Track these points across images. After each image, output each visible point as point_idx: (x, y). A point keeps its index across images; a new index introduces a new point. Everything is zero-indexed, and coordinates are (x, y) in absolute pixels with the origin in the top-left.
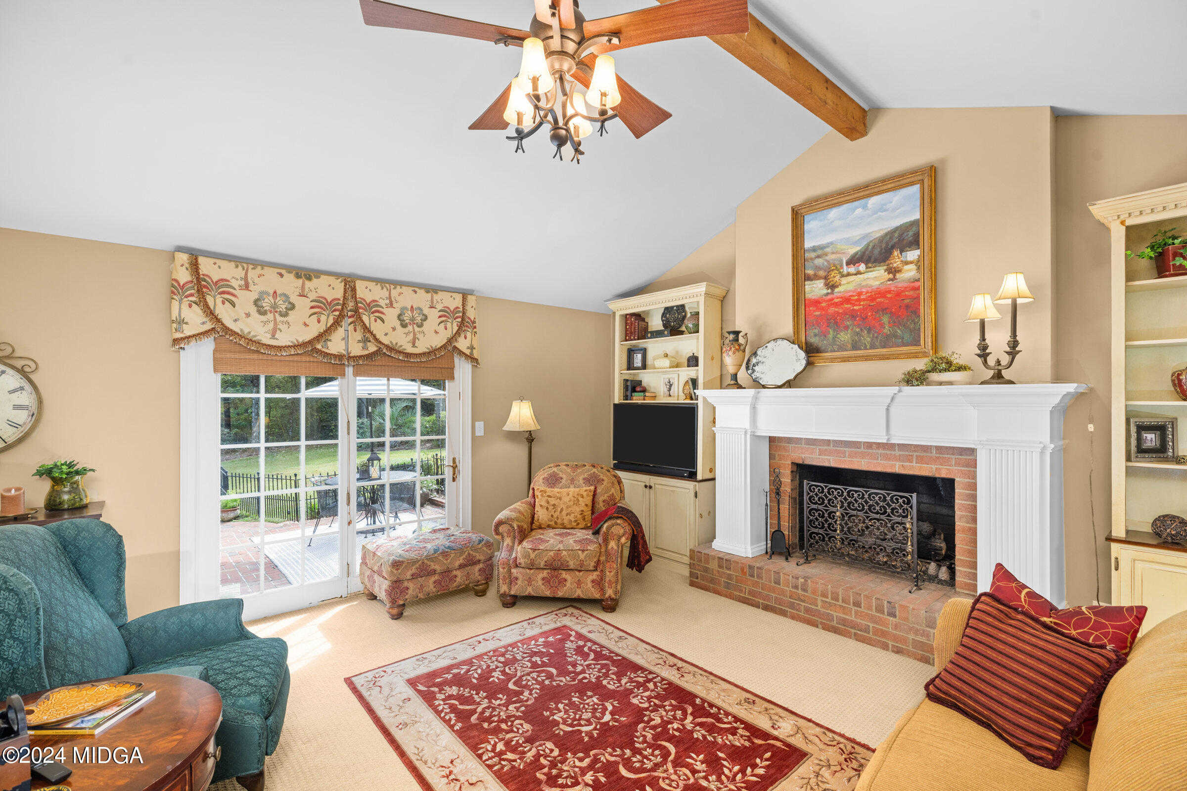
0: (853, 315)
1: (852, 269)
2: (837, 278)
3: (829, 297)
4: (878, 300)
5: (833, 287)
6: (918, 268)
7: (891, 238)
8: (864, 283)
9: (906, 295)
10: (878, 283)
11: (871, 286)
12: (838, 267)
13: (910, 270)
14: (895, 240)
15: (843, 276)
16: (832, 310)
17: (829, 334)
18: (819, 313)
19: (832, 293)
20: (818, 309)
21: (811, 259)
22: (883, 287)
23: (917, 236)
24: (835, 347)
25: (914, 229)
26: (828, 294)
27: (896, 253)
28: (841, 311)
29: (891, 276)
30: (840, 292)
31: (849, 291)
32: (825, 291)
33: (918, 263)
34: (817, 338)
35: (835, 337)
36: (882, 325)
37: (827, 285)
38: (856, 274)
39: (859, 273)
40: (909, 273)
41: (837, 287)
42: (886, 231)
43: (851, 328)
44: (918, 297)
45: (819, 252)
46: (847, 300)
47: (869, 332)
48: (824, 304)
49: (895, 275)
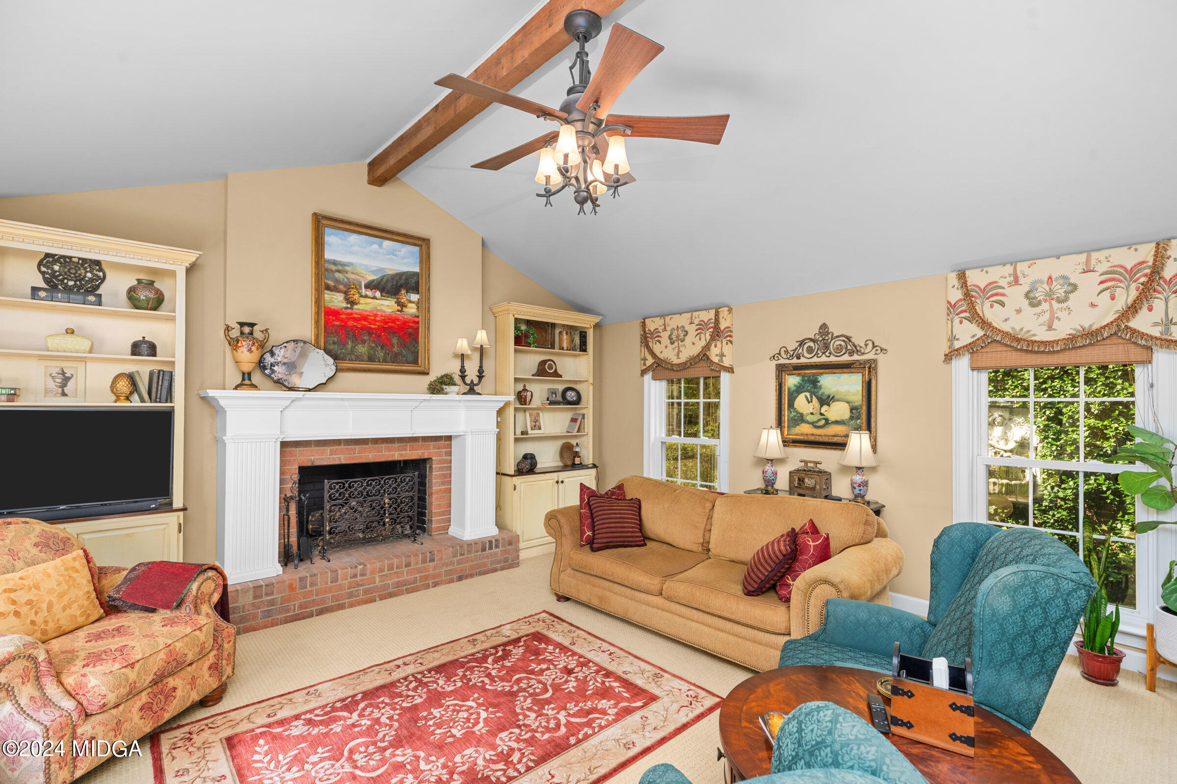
0: (370, 331)
1: (369, 293)
2: (356, 296)
3: (349, 311)
4: (390, 324)
5: (353, 303)
6: (418, 308)
7: (400, 279)
8: (379, 308)
9: (409, 326)
10: (390, 311)
11: (384, 312)
12: (358, 287)
13: (412, 308)
14: (403, 282)
15: (361, 296)
16: (351, 323)
17: (348, 344)
18: (338, 323)
19: (351, 308)
20: (337, 320)
21: (332, 271)
22: (394, 315)
23: (417, 283)
24: (353, 357)
25: (415, 278)
26: (347, 308)
27: (403, 292)
28: (359, 326)
29: (399, 308)
30: (358, 309)
31: (366, 311)
32: (345, 305)
33: (418, 304)
34: (336, 346)
35: (353, 348)
36: (392, 345)
37: (347, 299)
38: (373, 298)
39: (374, 298)
40: (411, 309)
41: (356, 304)
42: (396, 272)
43: (368, 342)
44: (418, 328)
45: (340, 268)
46: (365, 318)
47: (382, 349)
48: (343, 316)
49: (402, 308)
